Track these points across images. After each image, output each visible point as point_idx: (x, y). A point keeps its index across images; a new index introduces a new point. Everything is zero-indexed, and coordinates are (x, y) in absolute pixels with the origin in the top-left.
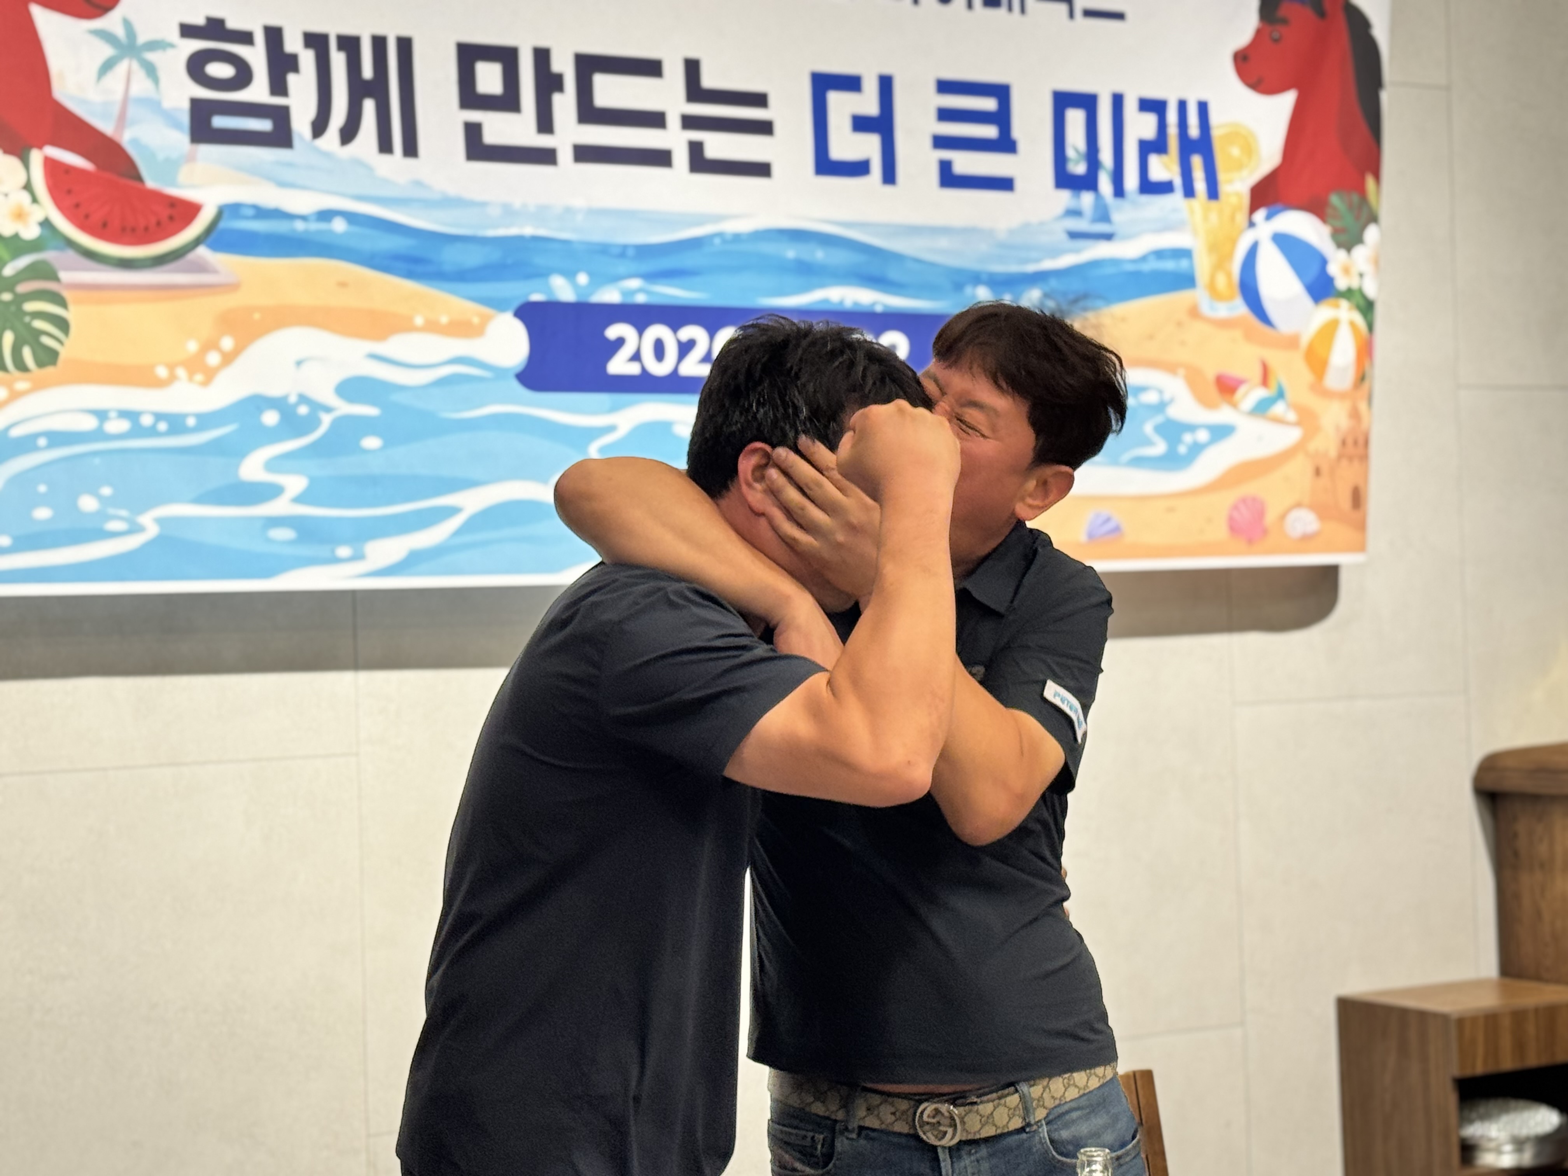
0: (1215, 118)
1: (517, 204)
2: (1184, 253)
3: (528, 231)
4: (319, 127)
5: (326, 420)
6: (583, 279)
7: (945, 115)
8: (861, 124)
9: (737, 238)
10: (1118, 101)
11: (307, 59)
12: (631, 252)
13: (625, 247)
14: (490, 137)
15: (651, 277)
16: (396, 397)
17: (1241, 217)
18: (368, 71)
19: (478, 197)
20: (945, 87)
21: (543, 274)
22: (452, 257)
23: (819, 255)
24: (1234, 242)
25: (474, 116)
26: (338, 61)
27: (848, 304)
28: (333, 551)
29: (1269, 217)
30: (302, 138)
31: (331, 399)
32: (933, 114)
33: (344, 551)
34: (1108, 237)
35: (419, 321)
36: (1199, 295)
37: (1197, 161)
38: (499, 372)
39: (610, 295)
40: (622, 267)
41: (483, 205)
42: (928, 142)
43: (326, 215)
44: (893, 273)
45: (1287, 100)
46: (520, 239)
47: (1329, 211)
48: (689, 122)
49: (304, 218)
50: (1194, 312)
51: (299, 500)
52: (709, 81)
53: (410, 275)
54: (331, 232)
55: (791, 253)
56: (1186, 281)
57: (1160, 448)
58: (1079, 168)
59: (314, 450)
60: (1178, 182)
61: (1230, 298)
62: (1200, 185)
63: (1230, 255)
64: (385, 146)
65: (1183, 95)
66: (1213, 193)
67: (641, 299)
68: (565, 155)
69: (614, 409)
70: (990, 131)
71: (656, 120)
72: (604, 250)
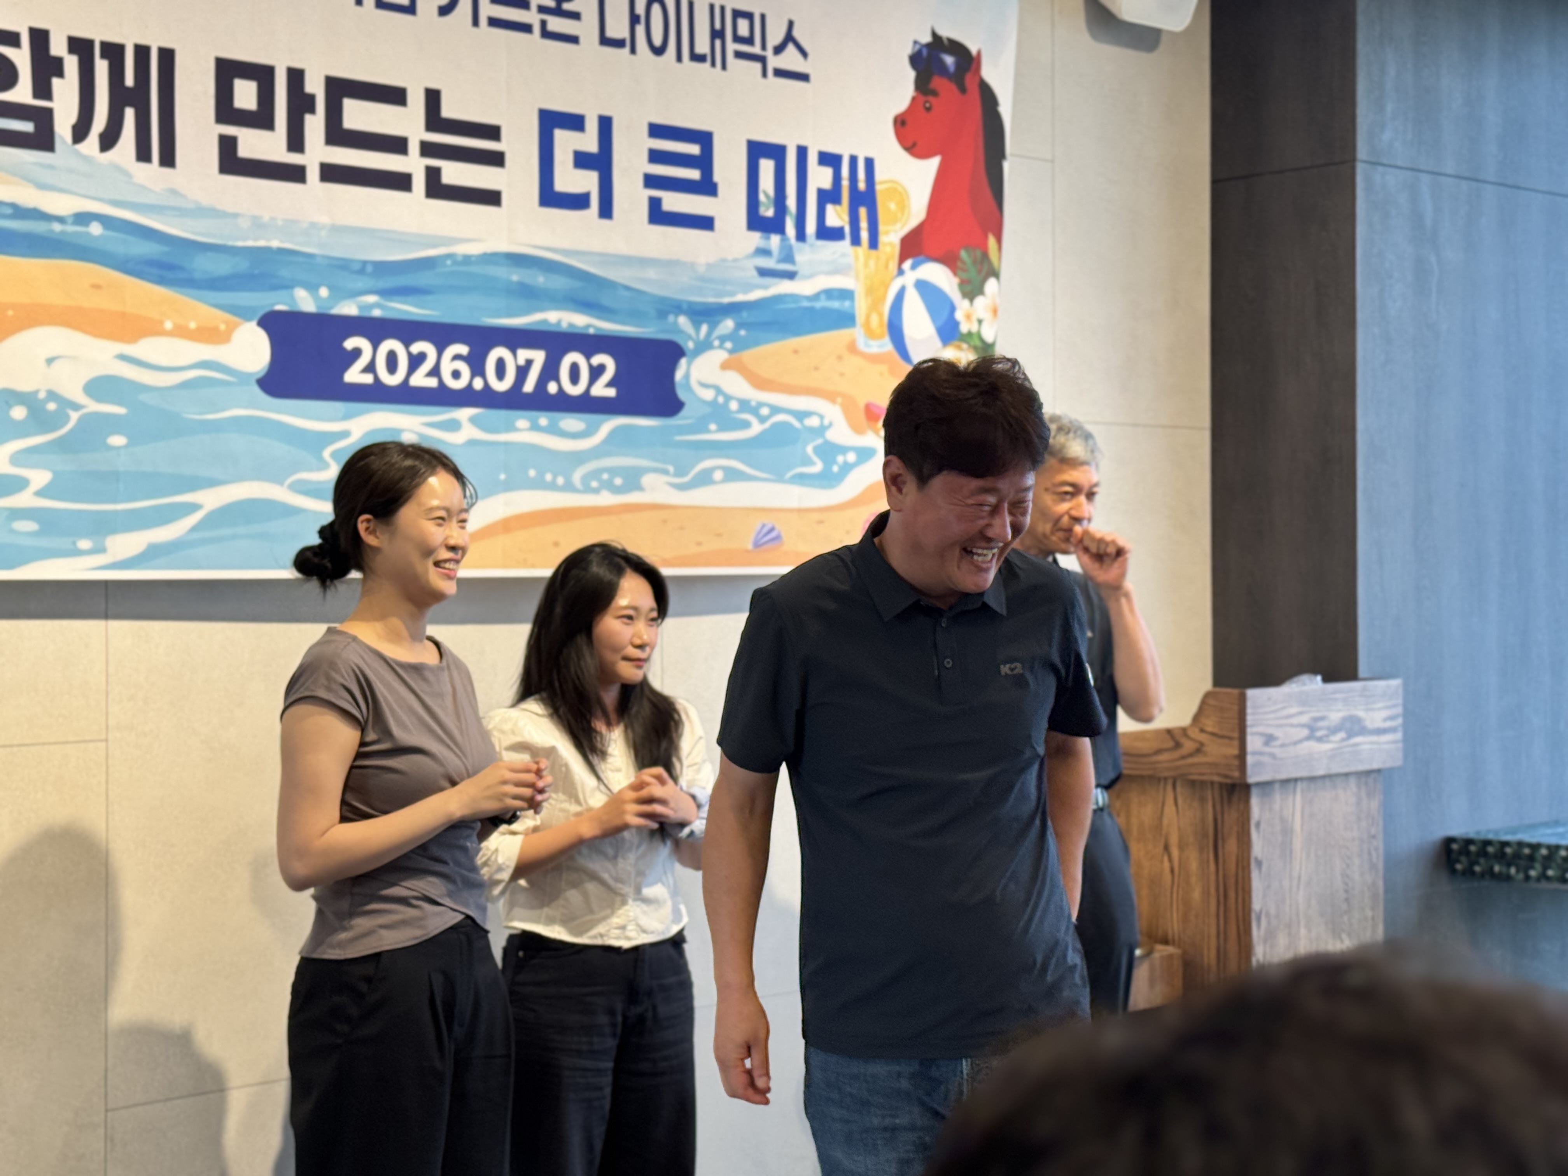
0: (879, 176)
1: (266, 218)
2: (846, 294)
3: (275, 244)
4: (80, 132)
5: (74, 416)
6: (324, 292)
7: (656, 156)
8: (582, 160)
9: (467, 259)
10: (802, 152)
11: (71, 64)
12: (369, 269)
13: (365, 263)
14: (244, 151)
15: (386, 293)
16: (143, 397)
17: (893, 265)
18: (129, 80)
19: (230, 209)
20: (656, 131)
21: (289, 286)
22: (203, 265)
23: (540, 279)
24: (887, 287)
25: (230, 130)
26: (101, 68)
27: (564, 326)
28: (74, 543)
29: (914, 267)
30: (64, 142)
31: (80, 398)
32: (645, 156)
33: (84, 544)
34: (791, 276)
35: (168, 325)
36: (857, 333)
37: (863, 212)
38: (241, 377)
39: (349, 309)
40: (361, 283)
41: (236, 216)
42: (640, 181)
43: (83, 218)
44: (606, 300)
45: (933, 163)
46: (267, 250)
47: (959, 264)
48: (427, 149)
49: (61, 220)
50: (852, 348)
51: (40, 493)
52: (448, 111)
53: (161, 281)
54: (88, 234)
55: (516, 276)
56: (846, 319)
57: (818, 467)
58: (768, 212)
59: (61, 445)
60: (847, 230)
61: (881, 337)
62: (864, 235)
63: (883, 298)
64: (143, 155)
65: (854, 152)
66: (874, 243)
67: (377, 313)
68: (313, 174)
69: (347, 417)
70: (694, 174)
71: (398, 145)
72: (343, 265)
